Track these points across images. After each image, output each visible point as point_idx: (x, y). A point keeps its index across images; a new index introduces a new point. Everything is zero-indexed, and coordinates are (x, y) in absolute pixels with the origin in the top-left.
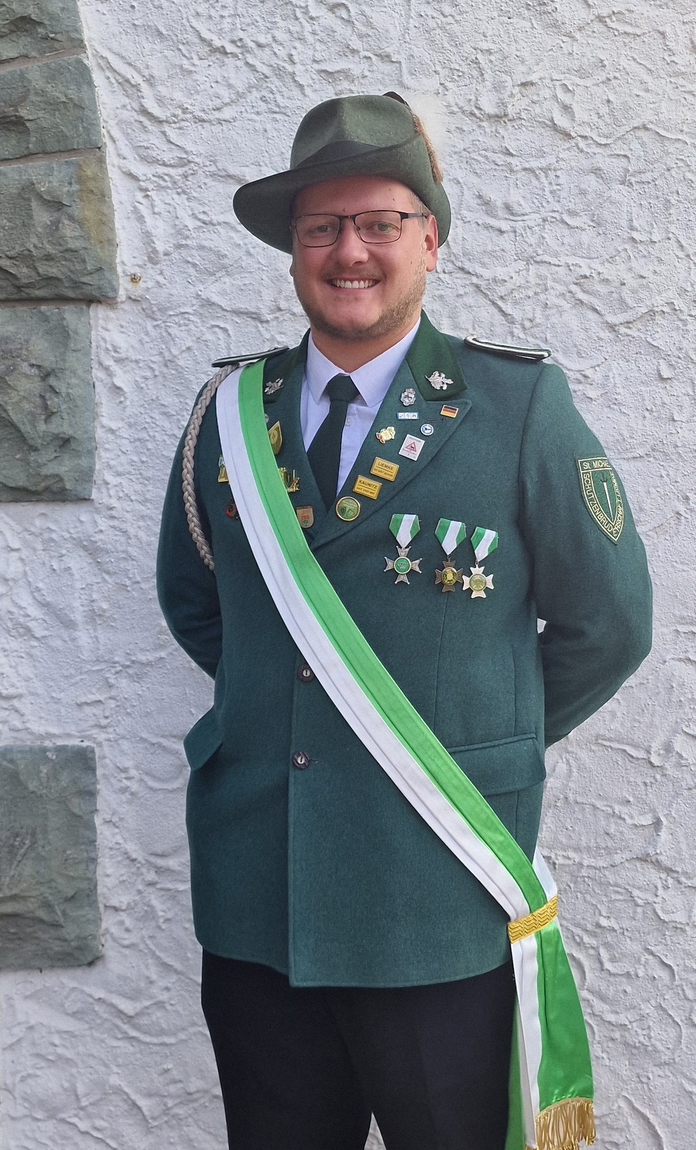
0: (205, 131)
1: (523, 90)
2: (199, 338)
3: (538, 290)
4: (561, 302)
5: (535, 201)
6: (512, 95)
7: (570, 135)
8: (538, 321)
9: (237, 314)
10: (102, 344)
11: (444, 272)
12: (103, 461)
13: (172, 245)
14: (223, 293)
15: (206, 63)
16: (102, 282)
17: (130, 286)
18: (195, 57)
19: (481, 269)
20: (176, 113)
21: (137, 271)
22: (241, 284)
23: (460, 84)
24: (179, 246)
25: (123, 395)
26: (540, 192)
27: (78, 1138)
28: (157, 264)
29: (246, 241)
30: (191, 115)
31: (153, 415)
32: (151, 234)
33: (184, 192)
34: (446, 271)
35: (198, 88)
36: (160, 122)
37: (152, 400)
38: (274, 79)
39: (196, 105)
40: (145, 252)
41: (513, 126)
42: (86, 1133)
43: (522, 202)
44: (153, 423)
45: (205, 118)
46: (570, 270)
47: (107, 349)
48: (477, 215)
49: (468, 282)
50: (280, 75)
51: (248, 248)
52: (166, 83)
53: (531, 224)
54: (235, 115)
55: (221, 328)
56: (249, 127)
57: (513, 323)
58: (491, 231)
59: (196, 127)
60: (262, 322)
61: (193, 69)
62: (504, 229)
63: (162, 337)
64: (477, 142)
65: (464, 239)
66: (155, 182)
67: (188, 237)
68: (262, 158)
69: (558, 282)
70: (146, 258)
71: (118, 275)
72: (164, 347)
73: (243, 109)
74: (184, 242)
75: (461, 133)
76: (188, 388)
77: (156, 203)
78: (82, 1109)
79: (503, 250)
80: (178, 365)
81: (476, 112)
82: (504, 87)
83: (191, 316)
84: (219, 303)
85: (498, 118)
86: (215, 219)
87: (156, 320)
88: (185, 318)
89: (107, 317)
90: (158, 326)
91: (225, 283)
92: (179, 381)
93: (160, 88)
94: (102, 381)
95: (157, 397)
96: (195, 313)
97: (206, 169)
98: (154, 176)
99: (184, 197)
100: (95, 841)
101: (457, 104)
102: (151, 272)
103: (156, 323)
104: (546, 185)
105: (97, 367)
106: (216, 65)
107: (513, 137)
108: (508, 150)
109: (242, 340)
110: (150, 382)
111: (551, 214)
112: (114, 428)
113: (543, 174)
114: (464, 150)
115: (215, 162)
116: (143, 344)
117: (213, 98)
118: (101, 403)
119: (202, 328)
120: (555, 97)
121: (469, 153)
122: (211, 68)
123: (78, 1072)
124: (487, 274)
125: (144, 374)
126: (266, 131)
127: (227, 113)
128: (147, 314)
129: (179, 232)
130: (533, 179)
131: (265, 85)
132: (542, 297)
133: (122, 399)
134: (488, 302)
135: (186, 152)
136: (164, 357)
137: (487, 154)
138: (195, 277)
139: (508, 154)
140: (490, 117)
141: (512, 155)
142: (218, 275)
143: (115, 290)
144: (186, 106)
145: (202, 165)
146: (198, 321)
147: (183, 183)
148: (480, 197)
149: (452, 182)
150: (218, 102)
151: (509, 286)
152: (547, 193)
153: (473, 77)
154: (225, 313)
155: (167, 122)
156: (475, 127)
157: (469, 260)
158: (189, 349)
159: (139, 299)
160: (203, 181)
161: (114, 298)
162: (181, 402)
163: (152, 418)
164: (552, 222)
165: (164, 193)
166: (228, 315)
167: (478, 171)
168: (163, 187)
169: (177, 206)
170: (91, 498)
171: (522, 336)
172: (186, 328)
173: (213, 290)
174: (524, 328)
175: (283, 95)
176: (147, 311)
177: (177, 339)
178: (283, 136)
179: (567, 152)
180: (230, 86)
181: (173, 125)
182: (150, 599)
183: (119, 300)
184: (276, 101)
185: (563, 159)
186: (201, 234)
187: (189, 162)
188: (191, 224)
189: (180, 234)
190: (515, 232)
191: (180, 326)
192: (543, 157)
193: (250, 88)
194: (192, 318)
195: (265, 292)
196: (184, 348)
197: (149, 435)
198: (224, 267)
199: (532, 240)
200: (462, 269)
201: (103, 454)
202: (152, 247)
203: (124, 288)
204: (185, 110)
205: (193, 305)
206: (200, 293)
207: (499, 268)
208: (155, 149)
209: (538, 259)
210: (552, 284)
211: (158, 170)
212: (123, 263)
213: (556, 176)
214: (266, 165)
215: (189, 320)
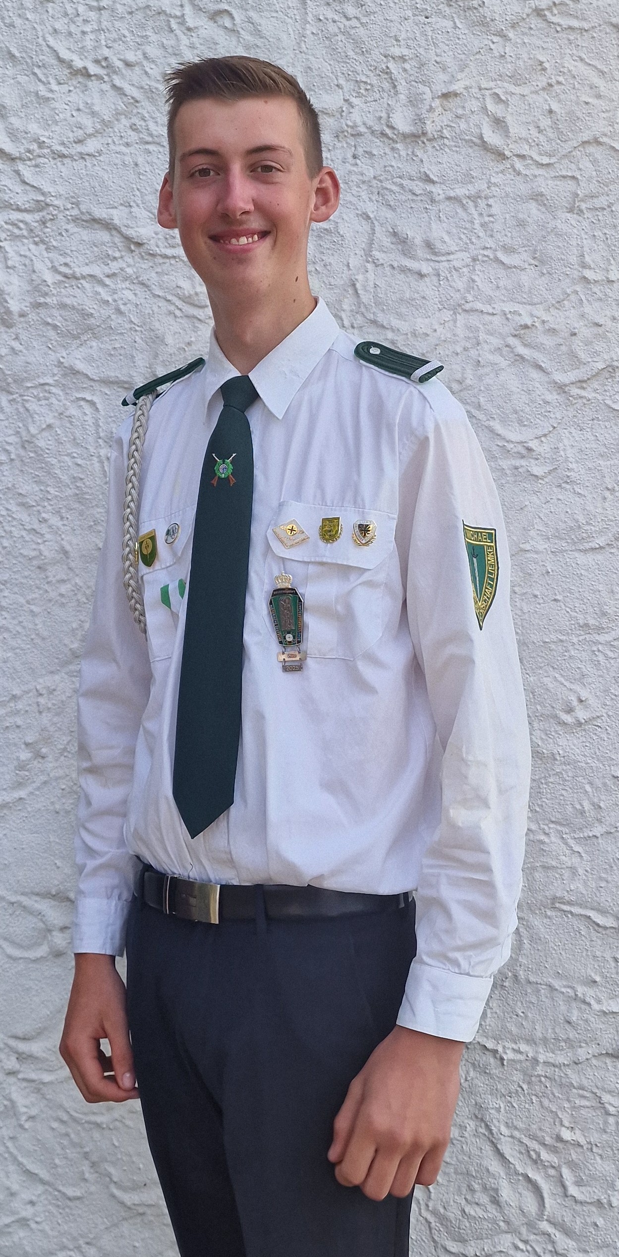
0: (65, 169)
1: (445, 102)
2: (61, 414)
3: (468, 345)
4: (497, 358)
5: (463, 236)
6: (431, 109)
7: (504, 155)
8: (468, 382)
11: (353, 327)
13: (28, 304)
14: (89, 360)
15: (65, 88)
18: (52, 81)
19: (398, 322)
20: (31, 148)
23: (369, 99)
24: (37, 305)
26: (468, 225)
28: (12, 327)
29: (116, 297)
30: (49, 150)
31: (9, 507)
33: (42, 241)
35: (57, 117)
36: (13, 159)
38: (145, 103)
39: (53, 138)
41: (434, 147)
43: (446, 238)
44: (9, 516)
45: (66, 152)
46: (507, 319)
48: (392, 256)
50: (153, 98)
51: (118, 305)
52: (20, 114)
53: (457, 264)
54: (99, 147)
55: (88, 401)
56: (117, 161)
58: (409, 275)
59: (55, 164)
61: (50, 95)
62: (424, 271)
63: (18, 413)
64: (391, 169)
65: (376, 286)
66: (9, 230)
67: (46, 294)
68: (132, 197)
69: (492, 334)
72: (21, 425)
73: (110, 140)
74: (42, 300)
75: (370, 158)
76: (49, 473)
77: (10, 255)
81: (388, 131)
82: (422, 100)
83: (51, 388)
84: (85, 372)
85: (416, 137)
86: (78, 271)
87: (11, 394)
88: (46, 391)
90: (14, 400)
91: (91, 347)
92: (40, 466)
93: (13, 120)
95: (13, 485)
96: (57, 384)
97: (68, 213)
98: (6, 223)
99: (42, 247)
101: (364, 124)
103: (11, 397)
104: (476, 216)
106: (77, 89)
107: (434, 160)
108: (427, 176)
109: (112, 415)
111: (482, 252)
113: (471, 203)
114: (375, 178)
115: (77, 204)
117: (75, 129)
120: (485, 109)
121: (381, 181)
122: (71, 94)
124: (404, 326)
126: (136, 165)
127: (91, 146)
129: (36, 289)
130: (460, 210)
131: (135, 111)
132: (473, 353)
135: (43, 194)
136: (21, 438)
137: (402, 182)
138: (56, 341)
139: (427, 181)
140: (405, 136)
141: (433, 182)
144: (42, 139)
145: (62, 208)
146: (61, 393)
147: (41, 230)
148: (395, 234)
149: (361, 218)
150: (80, 133)
151: (432, 340)
152: (477, 226)
153: (383, 91)
154: (92, 384)
155: (20, 159)
156: (387, 150)
157: (383, 310)
158: (49, 426)
160: (64, 227)
162: (41, 490)
163: (7, 509)
164: (483, 261)
165: (19, 243)
166: (96, 386)
167: (392, 203)
168: (18, 236)
169: (34, 258)
172: (47, 402)
173: (79, 357)
175: (156, 122)
178: (157, 171)
179: (500, 175)
180: (93, 114)
181: (28, 163)
184: (148, 130)
185: (495, 185)
186: (62, 290)
187: (47, 205)
188: (50, 277)
189: (39, 291)
190: (439, 275)
191: (39, 400)
192: (471, 182)
193: (118, 114)
194: (54, 390)
196: (44, 426)
197: (5, 531)
198: (90, 328)
200: (374, 322)
202: (5, 307)
204: (41, 145)
205: (54, 375)
206: (62, 360)
207: (419, 320)
208: (8, 191)
209: (467, 307)
210: (485, 336)
211: (11, 217)
213: (487, 205)
214: (138, 206)
215: (50, 393)
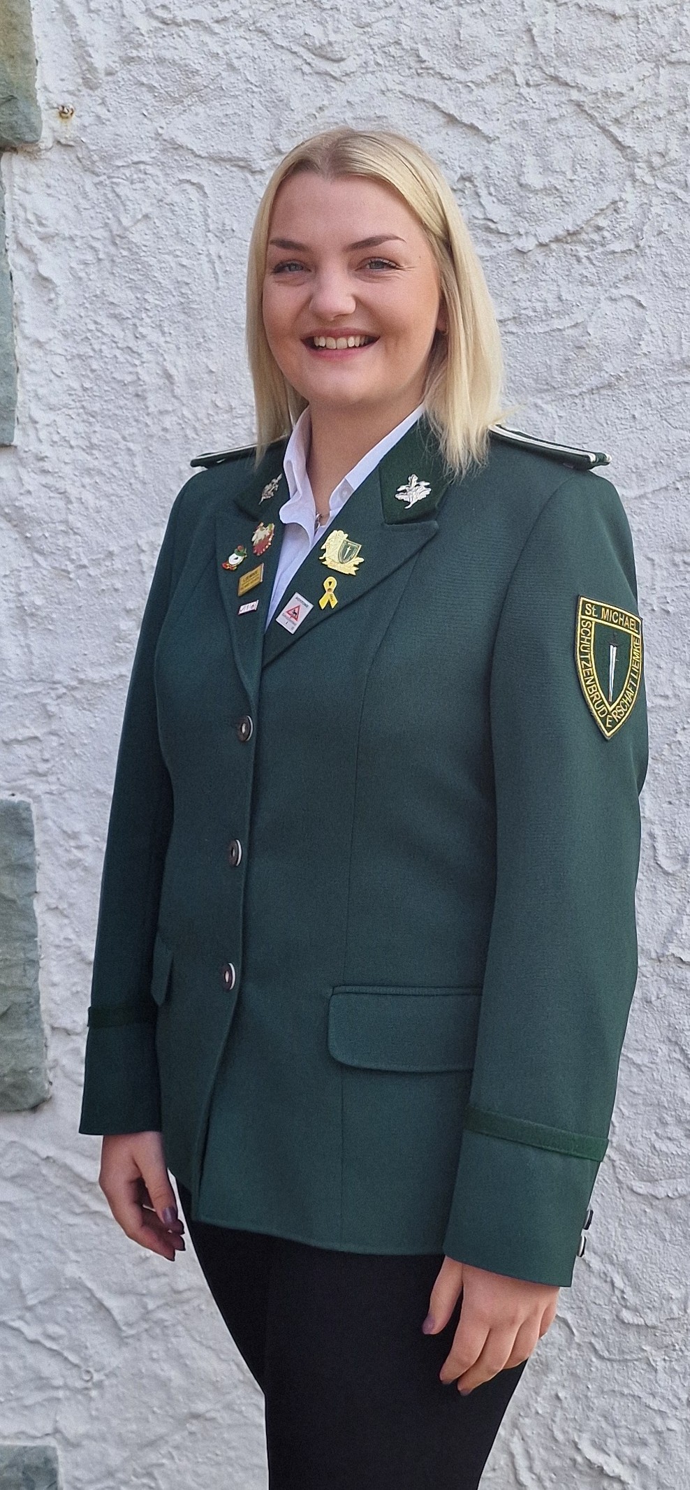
9: (215, 161)
10: (20, 212)
12: (28, 388)
16: (15, 118)
17: (57, 123)
21: (69, 101)
22: (221, 114)
25: (53, 289)
27: (24, 1349)
32: (85, 42)
34: (531, 83)
37: (96, 296)
40: (79, 71)
42: (35, 1342)
47: (28, 221)
49: (564, 99)
57: (634, 160)
60: (253, 172)
70: (80, 81)
71: (38, 107)
78: (30, 1309)
79: (618, 46)
80: (130, 242)
89: (26, 171)
94: (22, 269)
100: (36, 937)
102: (87, 100)
105: (15, 247)
110: (92, 269)
112: (42, 339)
116: (79, 212)
118: (22, 303)
119: (165, 185)
123: (22, 1259)
125: (82, 257)
128: (84, 166)
133: (53, 296)
134: (597, 129)
142: (187, 101)
143: (35, 130)
159: (72, 143)
161: (34, 142)
170: (12, 444)
171: (648, 179)
174: (652, 168)
176: (83, 160)
177: (128, 203)
182: (103, 590)
183: (42, 146)
195: (256, 126)
199: (664, 29)
201: (27, 378)
203: (49, 128)
212: (45, 88)
